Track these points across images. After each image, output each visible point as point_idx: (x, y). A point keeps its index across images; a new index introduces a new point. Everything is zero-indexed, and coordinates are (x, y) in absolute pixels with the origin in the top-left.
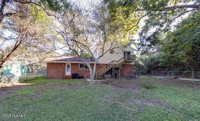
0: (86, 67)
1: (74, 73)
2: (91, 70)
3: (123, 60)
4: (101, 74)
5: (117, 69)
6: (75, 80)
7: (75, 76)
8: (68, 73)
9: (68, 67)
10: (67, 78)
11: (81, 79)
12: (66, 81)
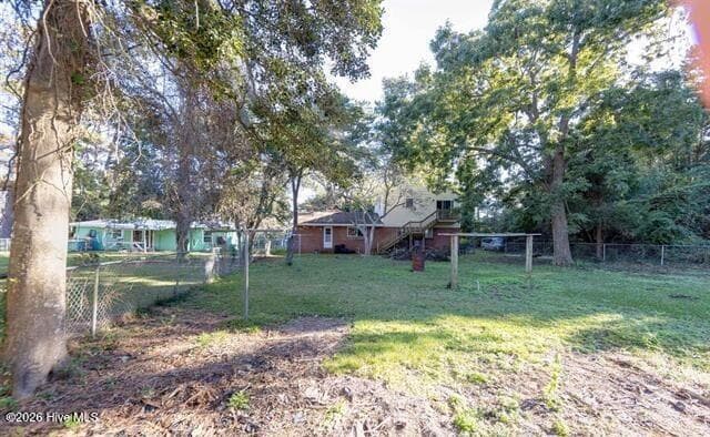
0: (360, 234)
1: (338, 244)
2: (366, 239)
3: (434, 218)
4: (387, 246)
5: (419, 237)
6: (340, 256)
7: (340, 249)
8: (328, 245)
9: (328, 231)
10: (326, 252)
11: (350, 256)
12: (325, 259)
